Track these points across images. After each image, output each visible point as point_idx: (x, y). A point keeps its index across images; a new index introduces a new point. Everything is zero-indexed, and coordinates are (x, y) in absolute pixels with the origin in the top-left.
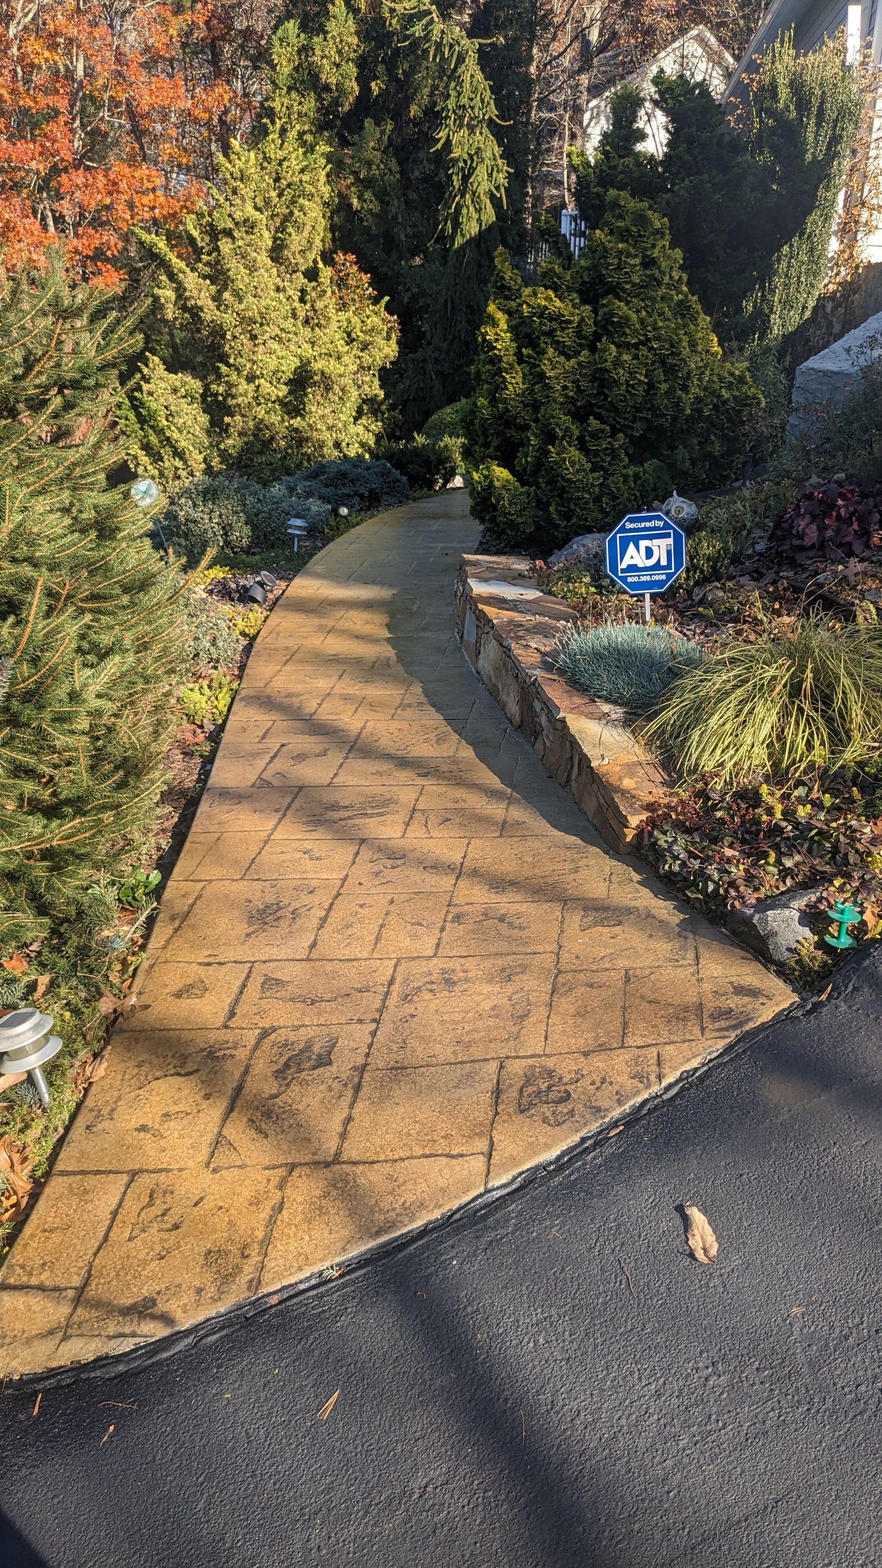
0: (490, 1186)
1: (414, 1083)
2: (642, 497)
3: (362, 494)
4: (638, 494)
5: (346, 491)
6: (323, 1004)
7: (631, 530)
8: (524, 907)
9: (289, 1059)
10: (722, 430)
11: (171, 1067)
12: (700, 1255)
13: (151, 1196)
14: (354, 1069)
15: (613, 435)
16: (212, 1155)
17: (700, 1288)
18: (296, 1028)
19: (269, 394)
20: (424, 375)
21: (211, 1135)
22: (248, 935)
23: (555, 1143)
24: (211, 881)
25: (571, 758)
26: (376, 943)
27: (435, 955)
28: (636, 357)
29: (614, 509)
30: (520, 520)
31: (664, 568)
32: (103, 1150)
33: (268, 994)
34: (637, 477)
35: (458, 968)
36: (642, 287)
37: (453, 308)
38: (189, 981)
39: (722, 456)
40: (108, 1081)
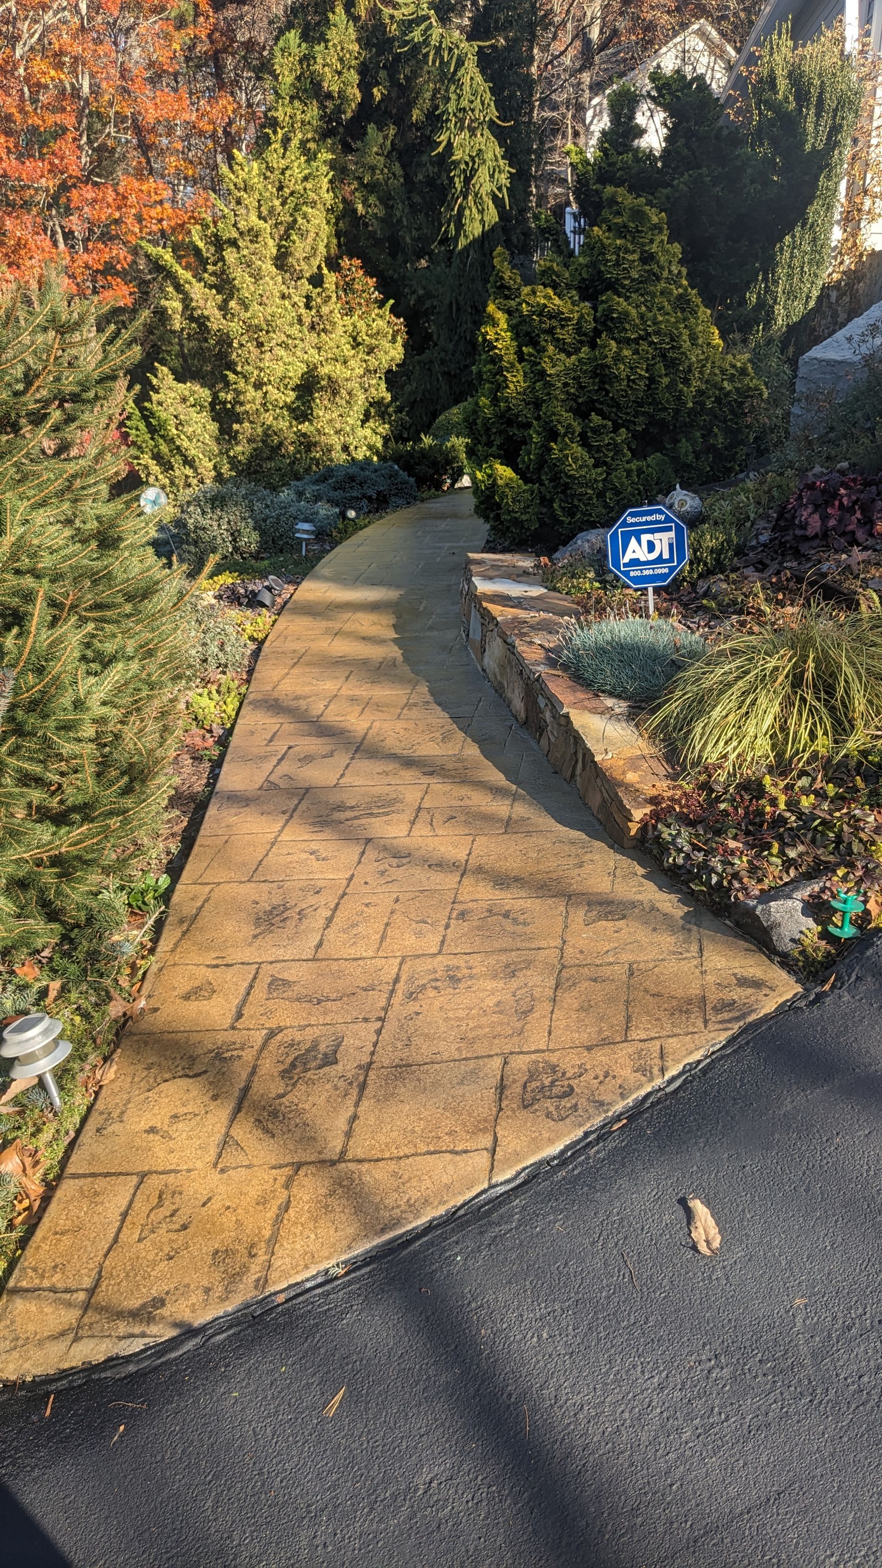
0: (494, 1181)
1: (419, 1080)
2: (646, 491)
3: (370, 497)
4: (642, 488)
5: (355, 494)
6: (329, 1003)
7: (632, 525)
8: (528, 904)
9: (296, 1059)
10: (725, 421)
11: (179, 1068)
12: (703, 1248)
13: (160, 1197)
14: (360, 1067)
15: (615, 430)
16: (220, 1155)
17: (703, 1280)
18: (302, 1028)
19: (276, 400)
20: (431, 376)
21: (218, 1135)
22: (255, 936)
23: (558, 1138)
24: (219, 884)
25: (576, 753)
26: (381, 942)
27: (440, 953)
28: (636, 352)
29: (618, 504)
30: (524, 517)
31: (666, 561)
32: (113, 1152)
33: (275, 994)
34: (640, 471)
35: (463, 965)
36: (641, 282)
37: (458, 309)
38: (197, 983)
39: (726, 448)
40: (118, 1084)
